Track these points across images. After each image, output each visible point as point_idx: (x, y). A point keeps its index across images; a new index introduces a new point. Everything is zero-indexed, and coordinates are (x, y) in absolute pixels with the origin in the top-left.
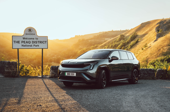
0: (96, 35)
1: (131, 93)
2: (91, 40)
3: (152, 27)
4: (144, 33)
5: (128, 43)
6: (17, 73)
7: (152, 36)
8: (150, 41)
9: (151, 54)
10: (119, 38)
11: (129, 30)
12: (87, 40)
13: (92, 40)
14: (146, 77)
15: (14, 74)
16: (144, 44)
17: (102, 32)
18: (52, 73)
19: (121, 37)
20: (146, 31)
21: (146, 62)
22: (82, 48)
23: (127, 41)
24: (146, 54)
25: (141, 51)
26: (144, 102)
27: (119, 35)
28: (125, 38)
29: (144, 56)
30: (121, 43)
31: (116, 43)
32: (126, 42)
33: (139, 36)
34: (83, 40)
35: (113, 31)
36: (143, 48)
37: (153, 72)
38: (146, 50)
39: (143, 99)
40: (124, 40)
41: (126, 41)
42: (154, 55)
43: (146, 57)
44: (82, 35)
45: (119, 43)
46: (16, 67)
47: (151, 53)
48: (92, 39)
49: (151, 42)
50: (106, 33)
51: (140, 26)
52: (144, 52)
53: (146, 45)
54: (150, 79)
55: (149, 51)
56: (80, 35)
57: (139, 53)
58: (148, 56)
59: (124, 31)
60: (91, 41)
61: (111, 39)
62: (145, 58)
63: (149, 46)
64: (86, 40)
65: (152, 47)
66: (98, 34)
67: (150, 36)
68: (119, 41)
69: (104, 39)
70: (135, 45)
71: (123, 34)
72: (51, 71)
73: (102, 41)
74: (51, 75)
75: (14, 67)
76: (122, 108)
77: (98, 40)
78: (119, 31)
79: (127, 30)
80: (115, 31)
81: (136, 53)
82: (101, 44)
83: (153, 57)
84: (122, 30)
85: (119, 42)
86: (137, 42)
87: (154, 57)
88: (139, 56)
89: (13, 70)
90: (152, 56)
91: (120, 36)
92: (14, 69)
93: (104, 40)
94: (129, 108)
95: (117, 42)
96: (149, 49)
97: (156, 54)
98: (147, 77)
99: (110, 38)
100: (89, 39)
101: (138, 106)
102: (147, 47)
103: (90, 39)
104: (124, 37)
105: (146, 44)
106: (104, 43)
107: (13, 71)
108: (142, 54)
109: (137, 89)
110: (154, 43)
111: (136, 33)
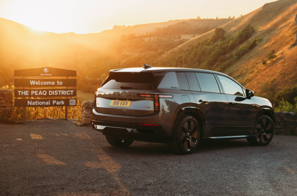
0: (162, 27)
1: (256, 162)
2: (148, 38)
3: (287, 13)
4: (269, 26)
5: (233, 47)
6: (12, 115)
7: (287, 34)
8: (282, 45)
9: (283, 75)
10: (212, 35)
11: (236, 18)
12: (141, 37)
13: (152, 39)
14: (279, 129)
15: (6, 115)
16: (269, 51)
17: (174, 21)
18: (86, 117)
19: (218, 33)
20: (275, 21)
21: (272, 93)
22: (128, 56)
23: (231, 43)
24: (271, 73)
25: (261, 66)
26: (285, 180)
27: (214, 30)
28: (226, 35)
29: (267, 79)
30: (216, 48)
31: (205, 47)
32: (229, 45)
33: (259, 33)
34: (132, 37)
35: (201, 20)
36: (265, 59)
37: (293, 119)
38: (272, 66)
39: (282, 175)
40: (225, 41)
41: (229, 43)
42: (290, 76)
43: (271, 80)
44: (129, 26)
45: (211, 47)
46: (10, 102)
47: (283, 72)
48: (151, 35)
49: (284, 48)
50: (184, 22)
51: (261, 10)
52: (267, 70)
53: (274, 54)
54: (286, 134)
55: (278, 68)
56: (124, 26)
57: (256, 71)
58: (275, 80)
59: (223, 21)
60: (149, 40)
61: (195, 38)
62: (270, 83)
63: (279, 56)
64: (138, 37)
65: (286, 60)
66: (167, 26)
67: (281, 34)
68: (213, 43)
69: (180, 38)
70: (247, 52)
71: (222, 26)
72: (84, 112)
73: (175, 40)
74: (85, 120)
75: (6, 101)
76: (249, 191)
77: (164, 39)
78: (213, 20)
79: (232, 17)
80: (204, 20)
81: (250, 72)
82: (173, 48)
83: (287, 81)
84: (220, 18)
85: (212, 45)
86: (253, 46)
87: (290, 81)
88: (257, 78)
89: (4, 107)
90: (285, 79)
91: (216, 31)
92: (5, 105)
93: (178, 40)
94: (261, 191)
95: (209, 44)
96: (279, 64)
97: (293, 75)
98: (281, 128)
99: (192, 35)
100: (145, 34)
101: (278, 187)
102: (274, 59)
103: (147, 36)
104: (224, 34)
105: (273, 52)
106: (180, 46)
107: (4, 109)
108: (264, 73)
109: (266, 155)
110: (292, 50)
111: (252, 25)
